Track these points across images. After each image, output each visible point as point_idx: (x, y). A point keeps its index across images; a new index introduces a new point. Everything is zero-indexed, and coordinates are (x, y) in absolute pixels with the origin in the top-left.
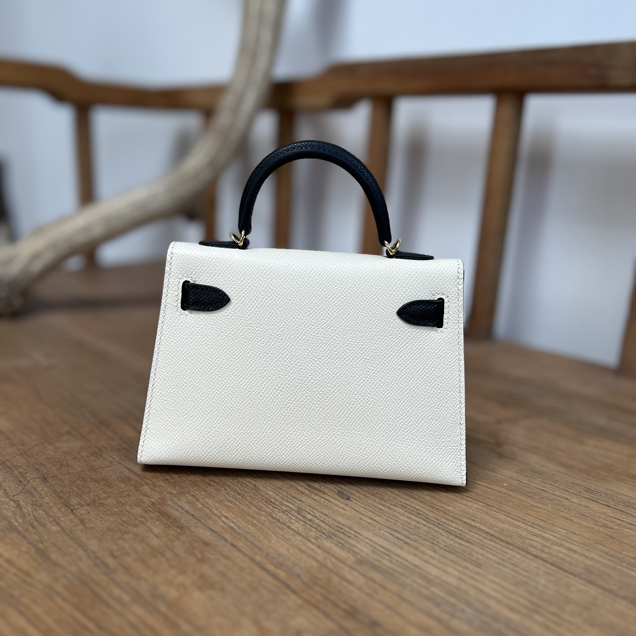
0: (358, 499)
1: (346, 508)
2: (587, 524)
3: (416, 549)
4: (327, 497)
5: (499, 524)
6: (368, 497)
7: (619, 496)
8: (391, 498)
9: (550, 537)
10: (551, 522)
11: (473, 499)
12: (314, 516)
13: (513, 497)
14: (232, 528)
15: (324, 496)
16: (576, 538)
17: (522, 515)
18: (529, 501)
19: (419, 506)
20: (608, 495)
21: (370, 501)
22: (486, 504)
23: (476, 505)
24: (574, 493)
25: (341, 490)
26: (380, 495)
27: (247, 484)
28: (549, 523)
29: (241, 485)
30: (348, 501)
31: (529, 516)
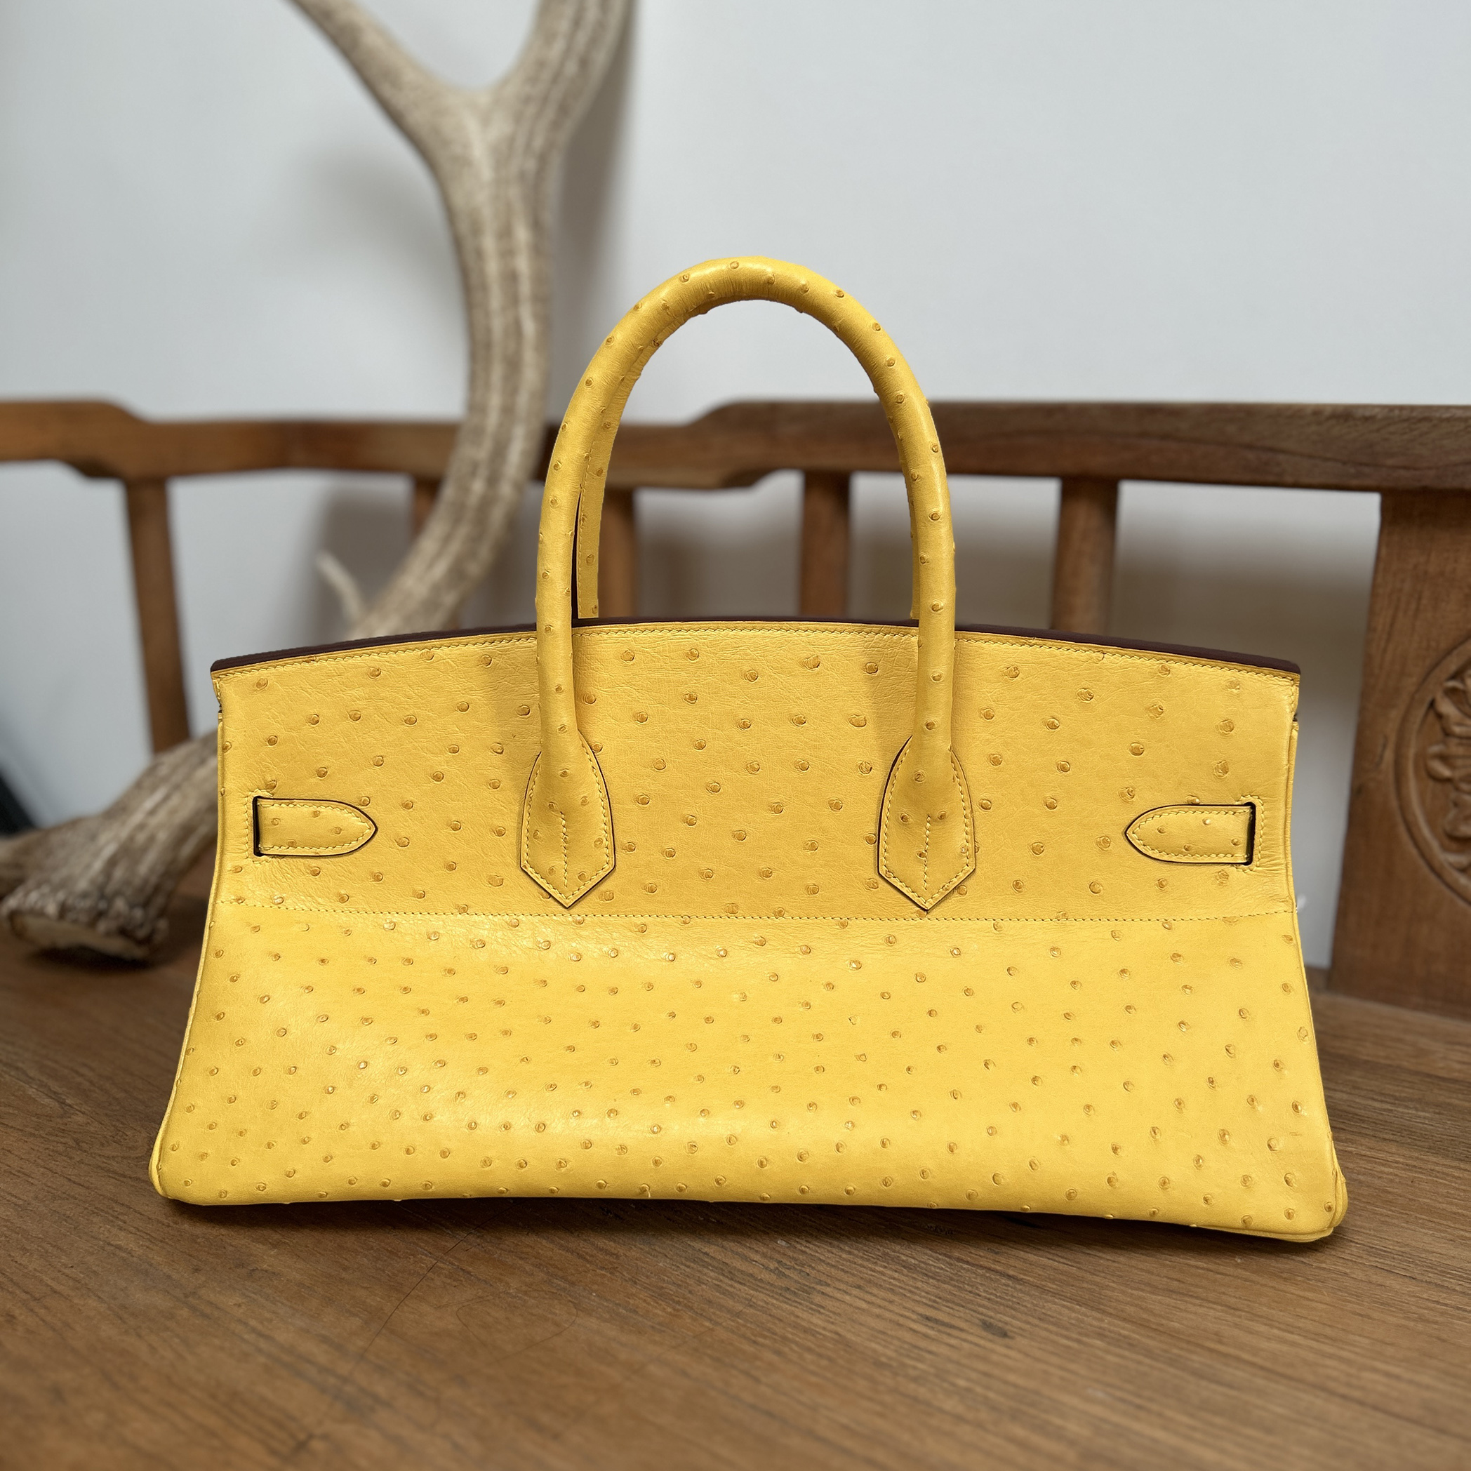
0: (1021, 1332)
1: (1012, 1353)
2: (1394, 1320)
3: (1160, 1415)
4: (970, 1338)
5: (1264, 1345)
6: (1036, 1326)
7: (1424, 1256)
8: (1073, 1322)
9: (1352, 1356)
10: (1340, 1326)
11: (1202, 1299)
12: (969, 1380)
13: (1262, 1285)
14: (845, 1427)
15: (963, 1335)
16: (1390, 1351)
17: (1291, 1320)
18: (1291, 1289)
19: (1123, 1328)
20: (1404, 1255)
21: (1044, 1334)
22: (1226, 1306)
23: (1212, 1311)
24: (1351, 1261)
25: (983, 1317)
26: (1053, 1317)
27: (821, 1331)
28: (1338, 1328)
29: (813, 1335)
30: (1007, 1341)
31: (1303, 1320)
